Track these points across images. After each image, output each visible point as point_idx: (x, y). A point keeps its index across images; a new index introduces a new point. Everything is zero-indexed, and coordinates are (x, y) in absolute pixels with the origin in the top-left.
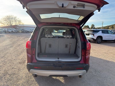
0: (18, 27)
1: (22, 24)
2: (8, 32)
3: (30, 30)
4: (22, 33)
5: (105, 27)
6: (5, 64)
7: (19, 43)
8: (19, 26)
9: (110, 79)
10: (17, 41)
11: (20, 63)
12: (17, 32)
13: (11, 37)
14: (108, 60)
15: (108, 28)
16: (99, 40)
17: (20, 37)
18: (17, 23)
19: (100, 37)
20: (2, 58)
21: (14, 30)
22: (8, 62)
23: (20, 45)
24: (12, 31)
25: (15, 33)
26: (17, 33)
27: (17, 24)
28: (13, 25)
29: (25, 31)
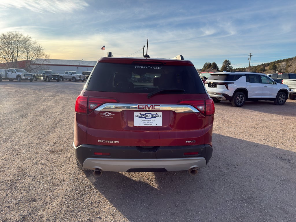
0: (33, 67)
1: (44, 57)
2: (6, 78)
3: (67, 73)
4: (45, 80)
5: (256, 67)
6: (15, 154)
7: (42, 108)
8: (37, 62)
9: (258, 179)
10: (36, 101)
11: (52, 152)
12: (33, 79)
13: (16, 91)
14: (258, 142)
15: (264, 70)
16: (240, 98)
17: (42, 91)
18: (31, 54)
19: (242, 92)
20: (5, 141)
21: (23, 73)
22: (23, 151)
23: (44, 111)
24: (19, 76)
25: (25, 80)
26: (31, 81)
27: (32, 56)
28: (20, 59)
29: (54, 76)
